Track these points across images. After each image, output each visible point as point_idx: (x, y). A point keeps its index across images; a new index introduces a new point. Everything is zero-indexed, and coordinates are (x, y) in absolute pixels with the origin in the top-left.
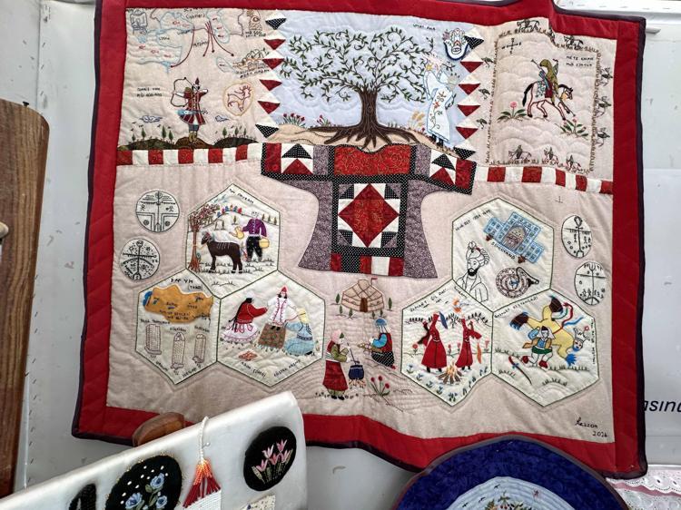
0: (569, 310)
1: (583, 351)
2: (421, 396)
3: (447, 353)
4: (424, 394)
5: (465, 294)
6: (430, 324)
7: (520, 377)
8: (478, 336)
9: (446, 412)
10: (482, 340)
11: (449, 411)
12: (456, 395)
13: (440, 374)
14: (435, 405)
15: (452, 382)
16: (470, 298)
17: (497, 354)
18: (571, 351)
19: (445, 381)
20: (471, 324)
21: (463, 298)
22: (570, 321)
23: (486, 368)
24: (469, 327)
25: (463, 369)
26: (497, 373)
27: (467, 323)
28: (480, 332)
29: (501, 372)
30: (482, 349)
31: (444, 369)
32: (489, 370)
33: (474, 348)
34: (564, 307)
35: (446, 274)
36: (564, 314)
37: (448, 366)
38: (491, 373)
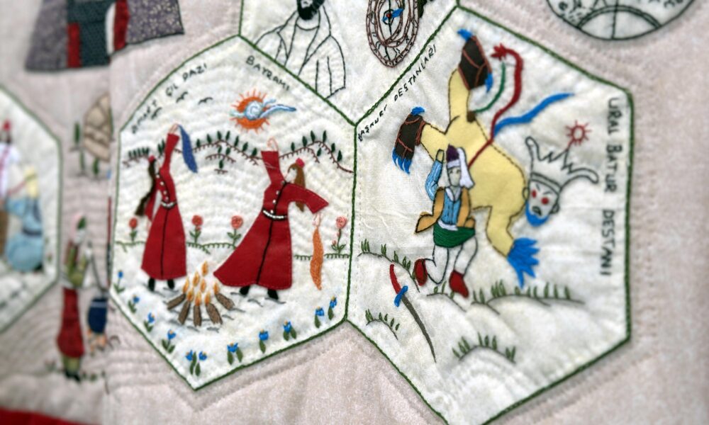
0: (510, 71)
1: (558, 224)
2: (135, 354)
3: (189, 239)
4: (140, 349)
5: (285, 77)
6: (160, 162)
7: (409, 334)
8: (316, 204)
9: (184, 404)
10: (329, 217)
11: (190, 404)
12: (203, 357)
13: (170, 297)
14: (161, 382)
15: (198, 321)
16: (298, 90)
17: (365, 260)
18: (522, 229)
19: (183, 317)
20: (299, 166)
21: (278, 88)
22: (515, 113)
23: (334, 302)
24: (290, 176)
25: (244, 292)
26: (360, 322)
27: (285, 165)
28: (323, 193)
29: (370, 319)
30: (327, 244)
31: (180, 283)
32: (339, 311)
33: (301, 240)
34: (495, 64)
35: (217, 23)
36: (495, 90)
37: (191, 276)
38: (345, 320)
